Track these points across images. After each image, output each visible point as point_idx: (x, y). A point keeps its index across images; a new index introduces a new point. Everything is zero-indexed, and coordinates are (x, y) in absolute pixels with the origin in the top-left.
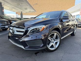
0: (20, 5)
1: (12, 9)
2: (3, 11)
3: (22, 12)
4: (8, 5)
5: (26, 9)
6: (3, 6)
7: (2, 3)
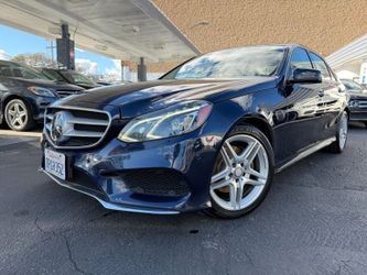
0: (135, 31)
1: (105, 48)
2: (71, 54)
3: (142, 59)
4: (88, 33)
5: (159, 46)
6: (71, 38)
7: (70, 27)
